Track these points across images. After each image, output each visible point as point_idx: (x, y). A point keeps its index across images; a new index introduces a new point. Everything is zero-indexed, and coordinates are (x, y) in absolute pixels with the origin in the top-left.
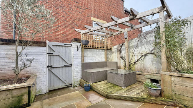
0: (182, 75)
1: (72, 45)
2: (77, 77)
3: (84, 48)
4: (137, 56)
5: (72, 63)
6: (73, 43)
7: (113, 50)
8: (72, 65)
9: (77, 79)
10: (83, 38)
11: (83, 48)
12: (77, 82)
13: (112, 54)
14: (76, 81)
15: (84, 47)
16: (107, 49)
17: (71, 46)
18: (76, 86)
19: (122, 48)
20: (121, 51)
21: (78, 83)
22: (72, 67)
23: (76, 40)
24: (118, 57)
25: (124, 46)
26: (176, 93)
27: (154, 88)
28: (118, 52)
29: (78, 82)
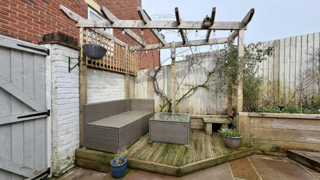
0: (262, 115)
1: (48, 52)
2: (68, 146)
3: (89, 67)
4: (182, 89)
5: (49, 108)
6: (56, 46)
7: (138, 77)
8: (48, 113)
9: (67, 150)
10: (84, 38)
11: (85, 65)
12: (68, 158)
13: (136, 85)
14: (64, 157)
15: (87, 64)
16: (130, 75)
17: (45, 56)
18: (64, 172)
19: (158, 74)
20: (155, 80)
21: (72, 161)
22: (49, 118)
23: (66, 41)
24: (149, 91)
25: (161, 71)
26: (255, 137)
27: (237, 138)
28: (148, 81)
29: (71, 159)
